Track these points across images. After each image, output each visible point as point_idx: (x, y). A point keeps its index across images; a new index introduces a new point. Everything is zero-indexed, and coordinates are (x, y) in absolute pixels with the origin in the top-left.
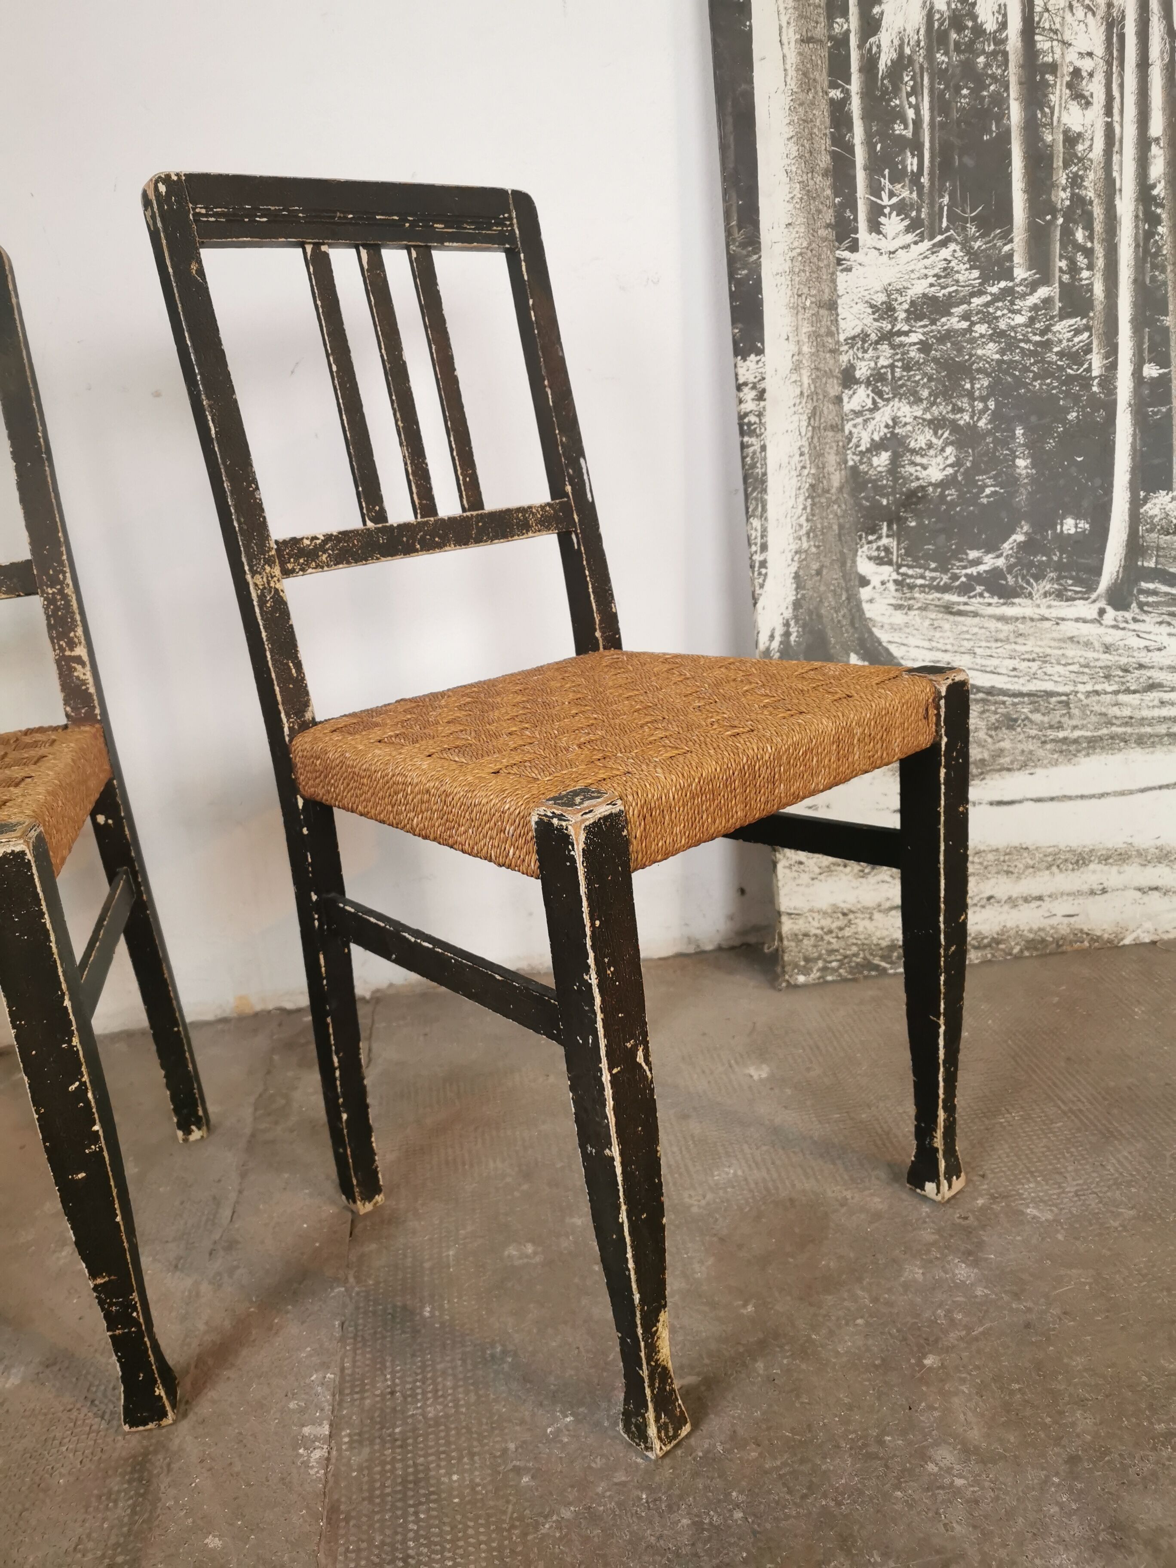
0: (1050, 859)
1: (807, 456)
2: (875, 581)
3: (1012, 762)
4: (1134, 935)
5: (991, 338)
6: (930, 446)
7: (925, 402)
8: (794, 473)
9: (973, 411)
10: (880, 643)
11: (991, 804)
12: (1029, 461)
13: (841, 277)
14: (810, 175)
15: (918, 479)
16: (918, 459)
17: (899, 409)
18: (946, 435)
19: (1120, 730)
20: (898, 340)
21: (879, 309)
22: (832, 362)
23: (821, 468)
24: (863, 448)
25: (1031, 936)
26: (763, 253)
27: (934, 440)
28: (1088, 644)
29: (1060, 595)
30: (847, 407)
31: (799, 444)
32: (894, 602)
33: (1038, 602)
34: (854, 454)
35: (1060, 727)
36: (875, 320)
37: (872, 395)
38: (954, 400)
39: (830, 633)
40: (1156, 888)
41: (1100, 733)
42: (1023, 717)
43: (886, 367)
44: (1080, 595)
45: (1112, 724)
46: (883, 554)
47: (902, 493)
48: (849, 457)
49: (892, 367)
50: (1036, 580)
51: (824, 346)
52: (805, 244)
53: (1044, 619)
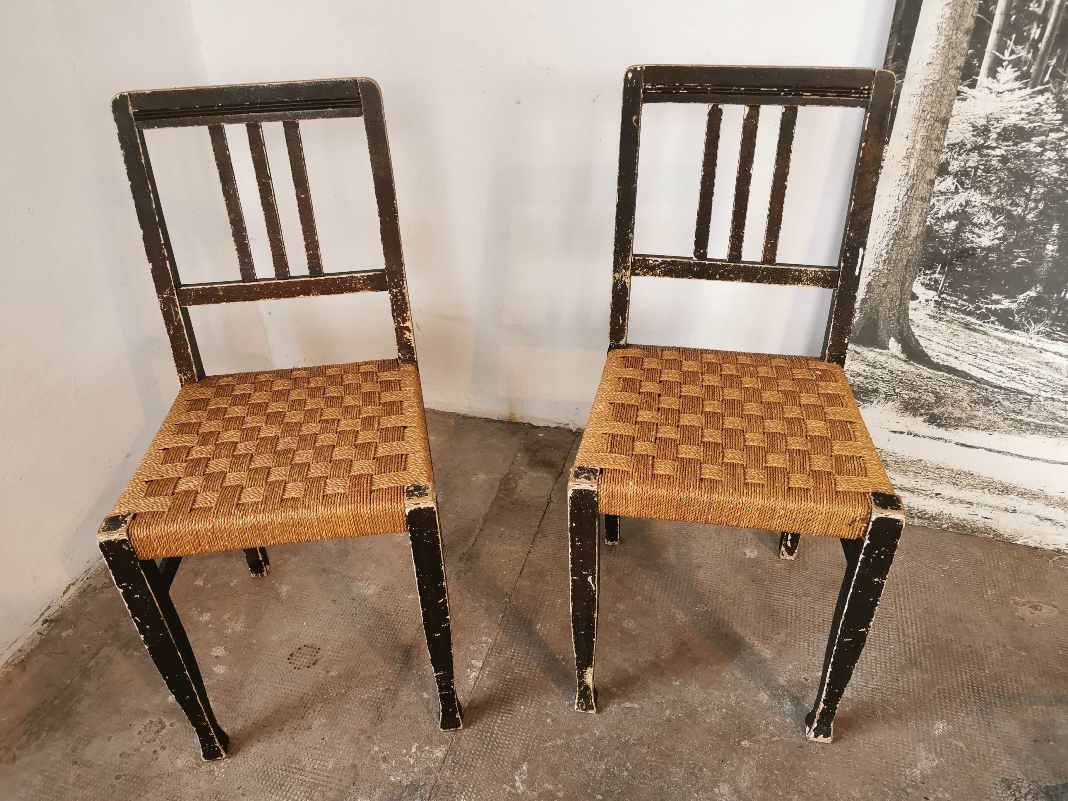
0: (985, 484)
1: (899, 214)
2: (922, 298)
3: (980, 424)
4: (1025, 540)
5: (1056, 162)
6: (987, 223)
7: (993, 195)
8: (887, 223)
9: (1026, 207)
10: (914, 336)
11: (957, 444)
12: (1056, 247)
13: (957, 104)
14: (955, 32)
15: (972, 242)
16: (976, 230)
17: (973, 196)
18: (1001, 219)
19: (1061, 425)
20: (986, 151)
21: (979, 129)
22: (934, 157)
23: (906, 222)
24: (940, 216)
25: (958, 522)
26: (905, 80)
27: (992, 221)
28: (1058, 370)
29: (1049, 335)
30: (936, 188)
31: (896, 205)
32: (931, 313)
33: (1032, 336)
34: (932, 218)
35: (1020, 412)
36: (973, 135)
37: (956, 183)
38: (1014, 198)
39: (881, 322)
40: (1050, 520)
41: (1046, 423)
42: (996, 401)
43: (972, 168)
44: (1063, 339)
45: (1057, 421)
46: (933, 283)
47: (957, 249)
48: (928, 219)
49: (976, 168)
50: (1035, 323)
51: (932, 146)
52: (937, 78)
53: (1032, 347)
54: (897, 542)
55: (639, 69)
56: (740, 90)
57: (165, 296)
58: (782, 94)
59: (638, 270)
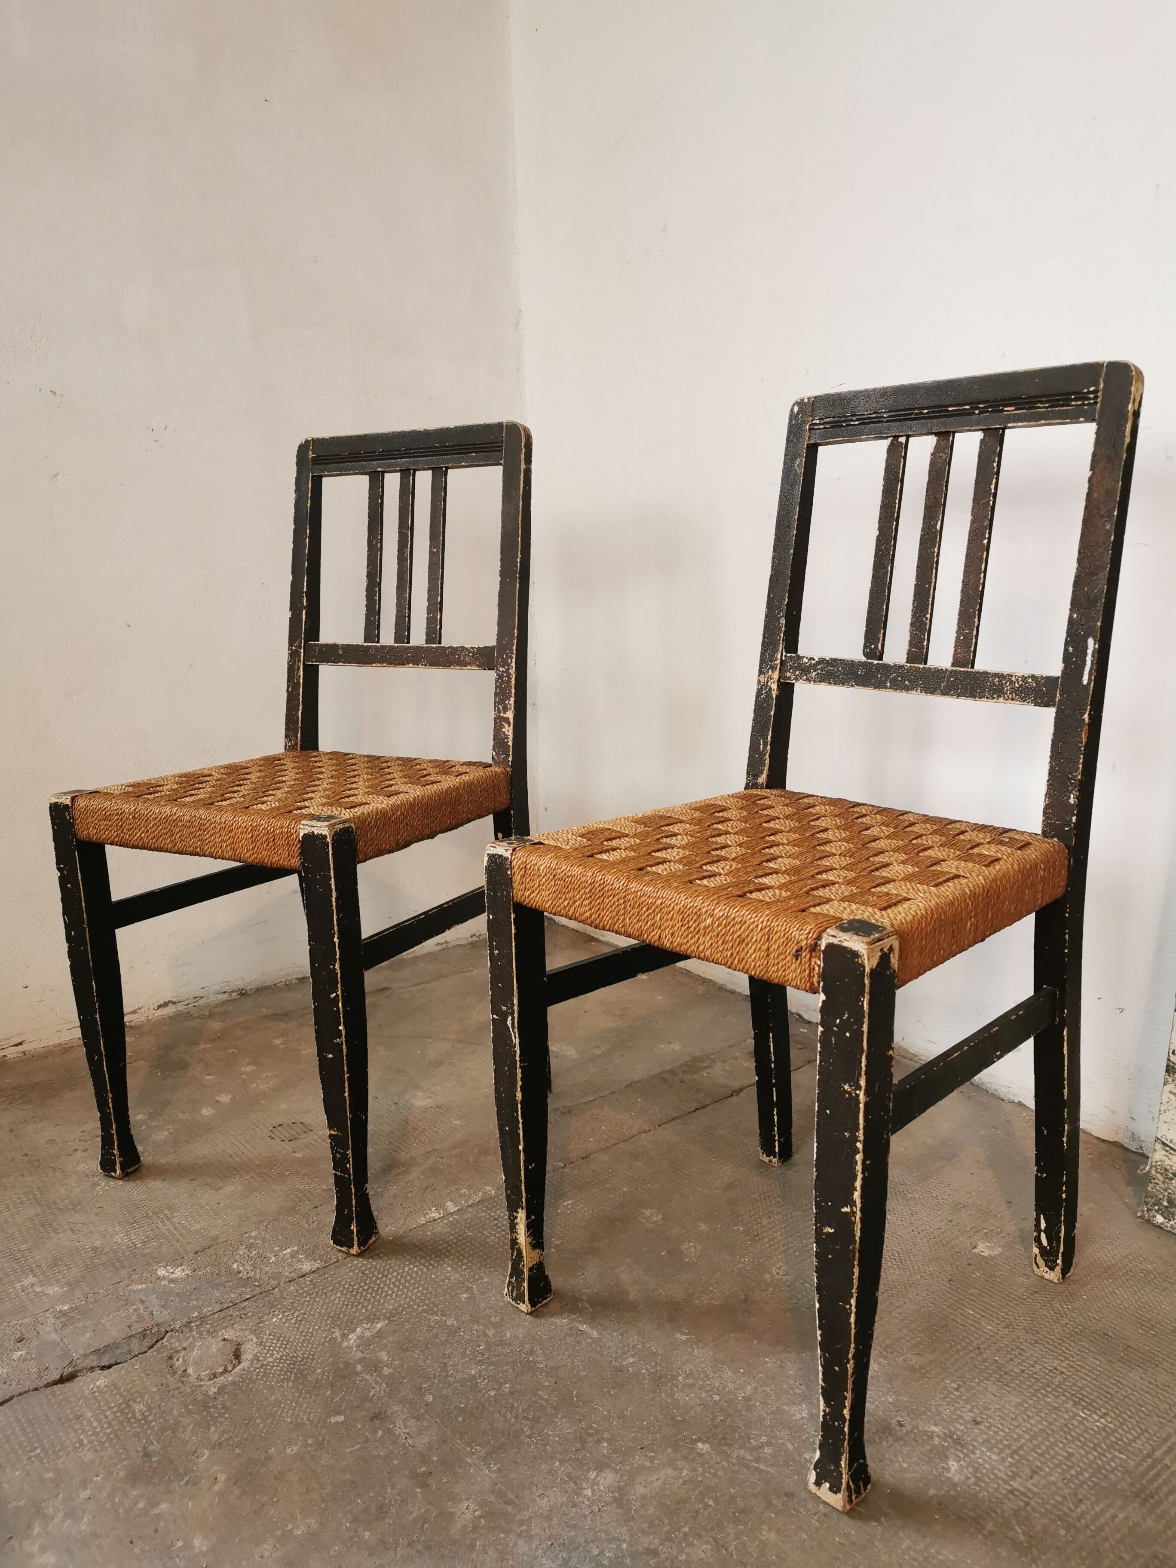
54: (863, 1002)
55: (806, 401)
56: (923, 413)
57: (294, 648)
58: (977, 412)
59: (789, 671)
